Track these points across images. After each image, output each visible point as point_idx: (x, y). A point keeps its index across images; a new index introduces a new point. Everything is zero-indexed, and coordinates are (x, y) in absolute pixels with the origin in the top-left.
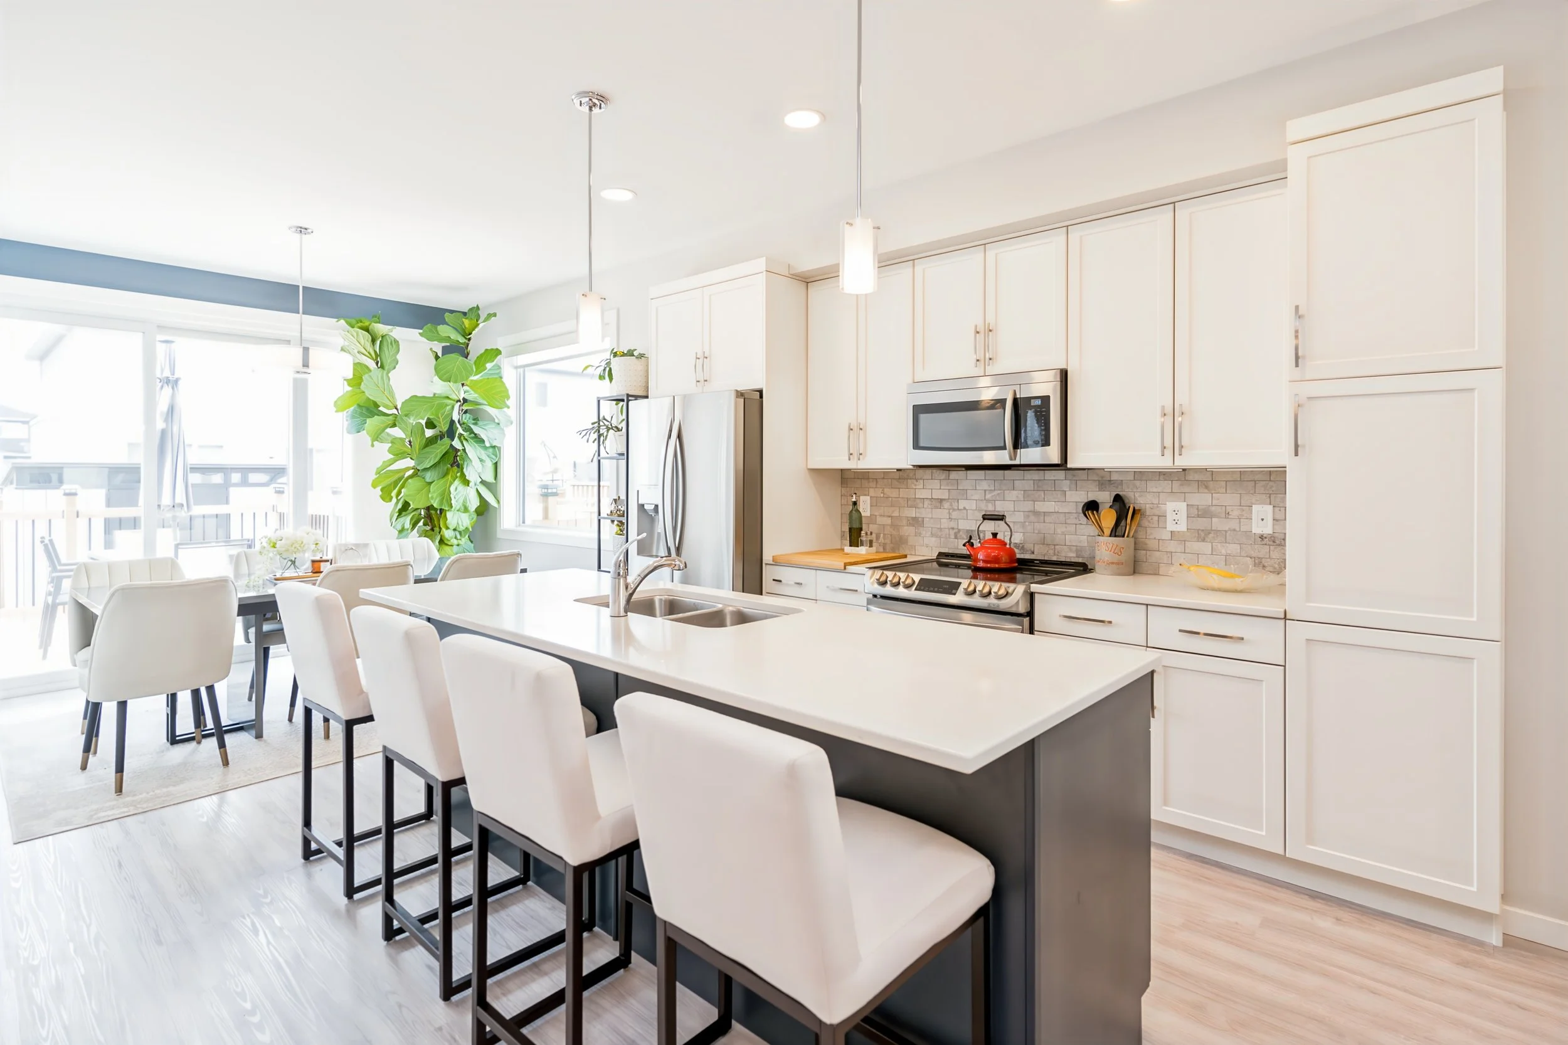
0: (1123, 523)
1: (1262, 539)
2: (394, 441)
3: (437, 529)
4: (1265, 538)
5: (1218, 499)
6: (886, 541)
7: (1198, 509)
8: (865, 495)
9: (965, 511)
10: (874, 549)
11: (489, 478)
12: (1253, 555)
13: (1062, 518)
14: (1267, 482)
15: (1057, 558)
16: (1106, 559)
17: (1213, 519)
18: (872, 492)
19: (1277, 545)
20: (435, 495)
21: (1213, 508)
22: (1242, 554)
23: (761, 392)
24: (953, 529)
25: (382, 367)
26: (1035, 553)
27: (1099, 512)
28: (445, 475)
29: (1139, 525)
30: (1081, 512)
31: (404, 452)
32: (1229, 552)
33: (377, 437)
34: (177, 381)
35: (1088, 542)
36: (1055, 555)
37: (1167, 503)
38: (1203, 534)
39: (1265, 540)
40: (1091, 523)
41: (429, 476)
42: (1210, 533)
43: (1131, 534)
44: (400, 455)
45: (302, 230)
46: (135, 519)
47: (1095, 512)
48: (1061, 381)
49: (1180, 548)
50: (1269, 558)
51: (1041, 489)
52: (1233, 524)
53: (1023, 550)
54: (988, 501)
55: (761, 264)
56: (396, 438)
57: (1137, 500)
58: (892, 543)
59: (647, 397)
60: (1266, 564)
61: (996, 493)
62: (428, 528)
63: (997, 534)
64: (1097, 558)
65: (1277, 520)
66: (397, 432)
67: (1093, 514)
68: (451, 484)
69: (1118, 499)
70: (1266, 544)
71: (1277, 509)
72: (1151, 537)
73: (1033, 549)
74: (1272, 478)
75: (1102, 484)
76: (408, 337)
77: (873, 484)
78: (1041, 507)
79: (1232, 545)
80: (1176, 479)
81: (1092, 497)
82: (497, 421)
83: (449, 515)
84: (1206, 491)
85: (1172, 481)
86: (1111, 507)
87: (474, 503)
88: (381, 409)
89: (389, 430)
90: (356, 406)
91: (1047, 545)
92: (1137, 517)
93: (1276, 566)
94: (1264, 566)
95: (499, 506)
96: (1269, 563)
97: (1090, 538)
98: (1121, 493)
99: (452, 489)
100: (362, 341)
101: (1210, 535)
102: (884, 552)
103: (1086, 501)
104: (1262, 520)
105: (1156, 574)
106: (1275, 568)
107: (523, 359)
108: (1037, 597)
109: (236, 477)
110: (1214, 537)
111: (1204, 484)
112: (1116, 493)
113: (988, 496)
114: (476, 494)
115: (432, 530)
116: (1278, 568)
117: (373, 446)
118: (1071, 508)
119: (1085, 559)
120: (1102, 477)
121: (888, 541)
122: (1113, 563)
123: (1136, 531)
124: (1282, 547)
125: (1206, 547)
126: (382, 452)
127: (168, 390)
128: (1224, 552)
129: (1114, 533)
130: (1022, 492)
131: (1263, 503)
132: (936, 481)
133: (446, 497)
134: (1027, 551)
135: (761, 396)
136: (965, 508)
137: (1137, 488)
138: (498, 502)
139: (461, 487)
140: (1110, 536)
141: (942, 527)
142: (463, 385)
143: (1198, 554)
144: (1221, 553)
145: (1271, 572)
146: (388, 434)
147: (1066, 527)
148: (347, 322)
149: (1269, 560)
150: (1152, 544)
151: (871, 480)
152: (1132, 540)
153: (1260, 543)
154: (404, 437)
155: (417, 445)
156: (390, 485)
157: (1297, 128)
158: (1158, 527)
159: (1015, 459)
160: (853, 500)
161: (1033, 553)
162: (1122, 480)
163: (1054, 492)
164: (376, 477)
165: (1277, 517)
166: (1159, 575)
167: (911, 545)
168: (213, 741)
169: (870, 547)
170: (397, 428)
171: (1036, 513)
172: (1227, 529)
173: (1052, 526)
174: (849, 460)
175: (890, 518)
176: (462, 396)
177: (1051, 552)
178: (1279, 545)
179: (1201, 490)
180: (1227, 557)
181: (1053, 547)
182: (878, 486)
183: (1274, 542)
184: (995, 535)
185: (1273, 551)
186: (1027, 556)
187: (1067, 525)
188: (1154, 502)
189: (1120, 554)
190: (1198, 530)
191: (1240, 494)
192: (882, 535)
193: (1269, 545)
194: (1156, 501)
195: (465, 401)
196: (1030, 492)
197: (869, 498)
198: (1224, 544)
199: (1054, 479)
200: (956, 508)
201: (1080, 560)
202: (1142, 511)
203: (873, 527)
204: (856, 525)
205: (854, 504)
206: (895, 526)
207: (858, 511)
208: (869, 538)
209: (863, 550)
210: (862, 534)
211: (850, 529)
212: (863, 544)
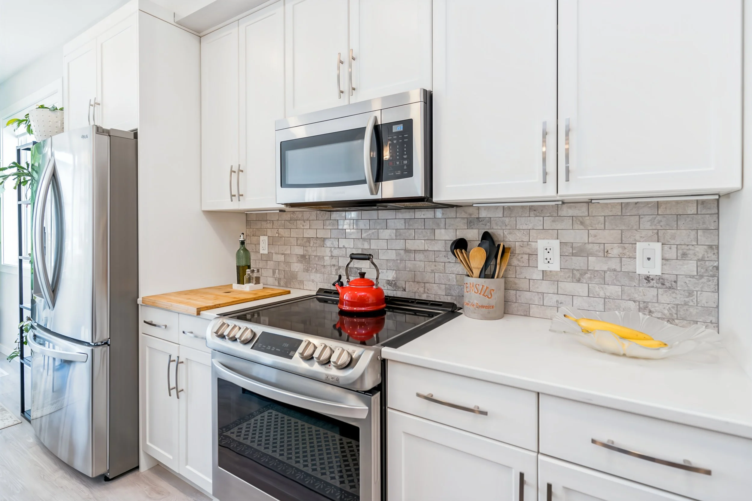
0: (493, 262)
1: (649, 281)
4: (652, 279)
5: (595, 236)
6: (280, 276)
7: (572, 247)
8: (265, 235)
9: (344, 250)
10: (260, 286)
12: (638, 299)
13: (432, 257)
14: (655, 216)
15: (427, 296)
16: (475, 302)
17: (589, 258)
18: (269, 232)
19: (667, 288)
21: (590, 246)
22: (624, 297)
23: (136, 132)
24: (334, 265)
26: (407, 290)
27: (468, 250)
29: (509, 264)
30: (450, 250)
32: (608, 294)
35: (457, 281)
36: (425, 292)
37: (539, 241)
38: (578, 275)
39: (652, 282)
40: (459, 261)
42: (586, 273)
43: (501, 274)
47: (463, 250)
48: (425, 103)
49: (553, 289)
50: (657, 302)
51: (411, 228)
52: (614, 264)
53: (396, 287)
54: (364, 239)
57: (506, 237)
58: (285, 278)
60: (652, 309)
61: (370, 232)
63: (365, 273)
64: (466, 300)
65: (667, 260)
67: (462, 253)
69: (486, 236)
70: (653, 287)
71: (666, 247)
72: (522, 276)
73: (404, 286)
74: (659, 212)
75: (471, 222)
77: (269, 225)
78: (412, 245)
79: (611, 287)
80: (549, 215)
81: (460, 235)
84: (581, 227)
85: (543, 217)
86: (479, 245)
91: (418, 282)
92: (508, 256)
93: (666, 312)
94: (650, 312)
96: (657, 309)
97: (458, 276)
98: (489, 231)
101: (586, 275)
102: (279, 286)
103: (455, 239)
104: (649, 259)
105: (527, 314)
106: (664, 315)
110: (590, 278)
111: (579, 220)
112: (484, 231)
113: (364, 235)
116: (668, 315)
118: (438, 246)
119: (454, 298)
120: (470, 215)
121: (282, 276)
122: (482, 307)
123: (506, 271)
124: (673, 290)
125: (581, 289)
128: (602, 294)
129: (483, 274)
130: (394, 231)
131: (648, 239)
132: (320, 222)
134: (399, 288)
136: (344, 247)
137: (506, 226)
140: (480, 277)
141: (325, 264)
143: (573, 296)
144: (598, 295)
145: (659, 318)
147: (435, 266)
149: (656, 305)
150: (523, 284)
151: (269, 222)
152: (502, 280)
153: (645, 285)
158: (529, 266)
159: (377, 194)
160: (240, 240)
161: (405, 290)
162: (490, 218)
163: (423, 230)
165: (667, 256)
166: (529, 316)
167: (300, 281)
169: (256, 284)
171: (407, 251)
172: (605, 268)
173: (422, 264)
174: (232, 201)
175: (283, 256)
177: (422, 290)
178: (670, 288)
179: (576, 226)
180: (606, 300)
181: (423, 285)
182: (274, 227)
183: (663, 284)
184: (362, 275)
185: (662, 295)
186: (399, 294)
187: (436, 263)
188: (524, 240)
189: (490, 296)
190: (573, 270)
191: (622, 230)
192: (277, 270)
193: (656, 287)
194: (526, 239)
196: (401, 231)
197: (267, 237)
198: (602, 286)
199: (424, 217)
200: (337, 247)
201: (448, 299)
202: (511, 249)
203: (270, 263)
204: (243, 263)
205: (243, 243)
206: (287, 263)
207: (245, 250)
208: (255, 275)
209: (247, 287)
210: (248, 271)
211: (238, 267)
212: (249, 281)
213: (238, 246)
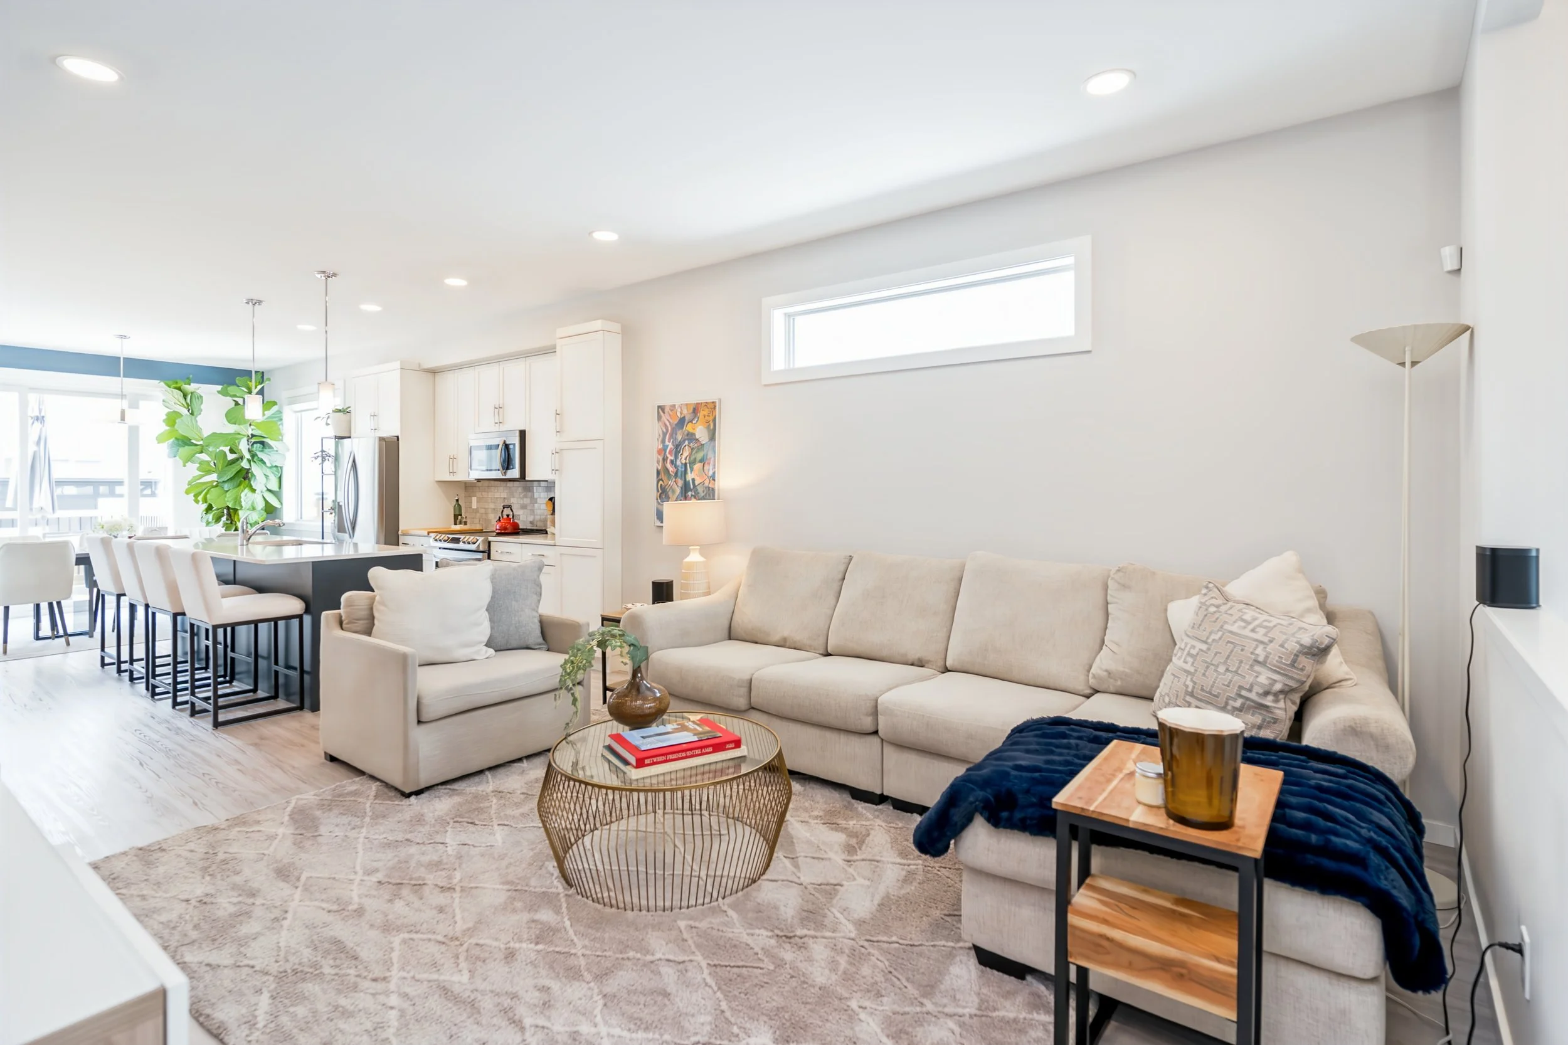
2: (201, 463)
3: (234, 523)
8: (475, 496)
10: (467, 526)
11: (275, 488)
18: (479, 494)
20: (230, 499)
23: (398, 437)
25: (192, 414)
28: (239, 485)
31: (210, 470)
33: (189, 459)
34: (43, 417)
41: (226, 486)
44: (209, 472)
45: (122, 337)
46: (13, 520)
48: (521, 436)
55: (397, 365)
56: (203, 461)
59: (350, 437)
62: (229, 522)
66: (204, 457)
68: (242, 491)
76: (209, 392)
82: (275, 449)
83: (240, 512)
87: (261, 505)
88: (193, 441)
89: (197, 455)
90: (174, 439)
95: (282, 507)
99: (243, 495)
100: (176, 396)
107: (297, 407)
108: (492, 543)
109: (102, 489)
114: (262, 499)
115: (231, 523)
117: (185, 466)
126: (193, 470)
127: (37, 425)
133: (237, 500)
135: (398, 440)
138: (282, 504)
139: (250, 494)
142: (250, 425)
146: (198, 458)
148: (165, 384)
154: (209, 459)
155: (220, 466)
156: (197, 491)
157: (561, 332)
164: (187, 487)
168: (63, 640)
169: (465, 525)
170: (203, 454)
174: (450, 476)
176: (250, 432)
184: (508, 516)
195: (253, 436)
197: (476, 498)
203: (478, 514)
204: (457, 513)
205: (457, 500)
206: (486, 514)
207: (459, 505)
208: (464, 520)
209: (458, 527)
210: (459, 517)
211: (455, 515)
212: (460, 523)
213: (455, 502)
